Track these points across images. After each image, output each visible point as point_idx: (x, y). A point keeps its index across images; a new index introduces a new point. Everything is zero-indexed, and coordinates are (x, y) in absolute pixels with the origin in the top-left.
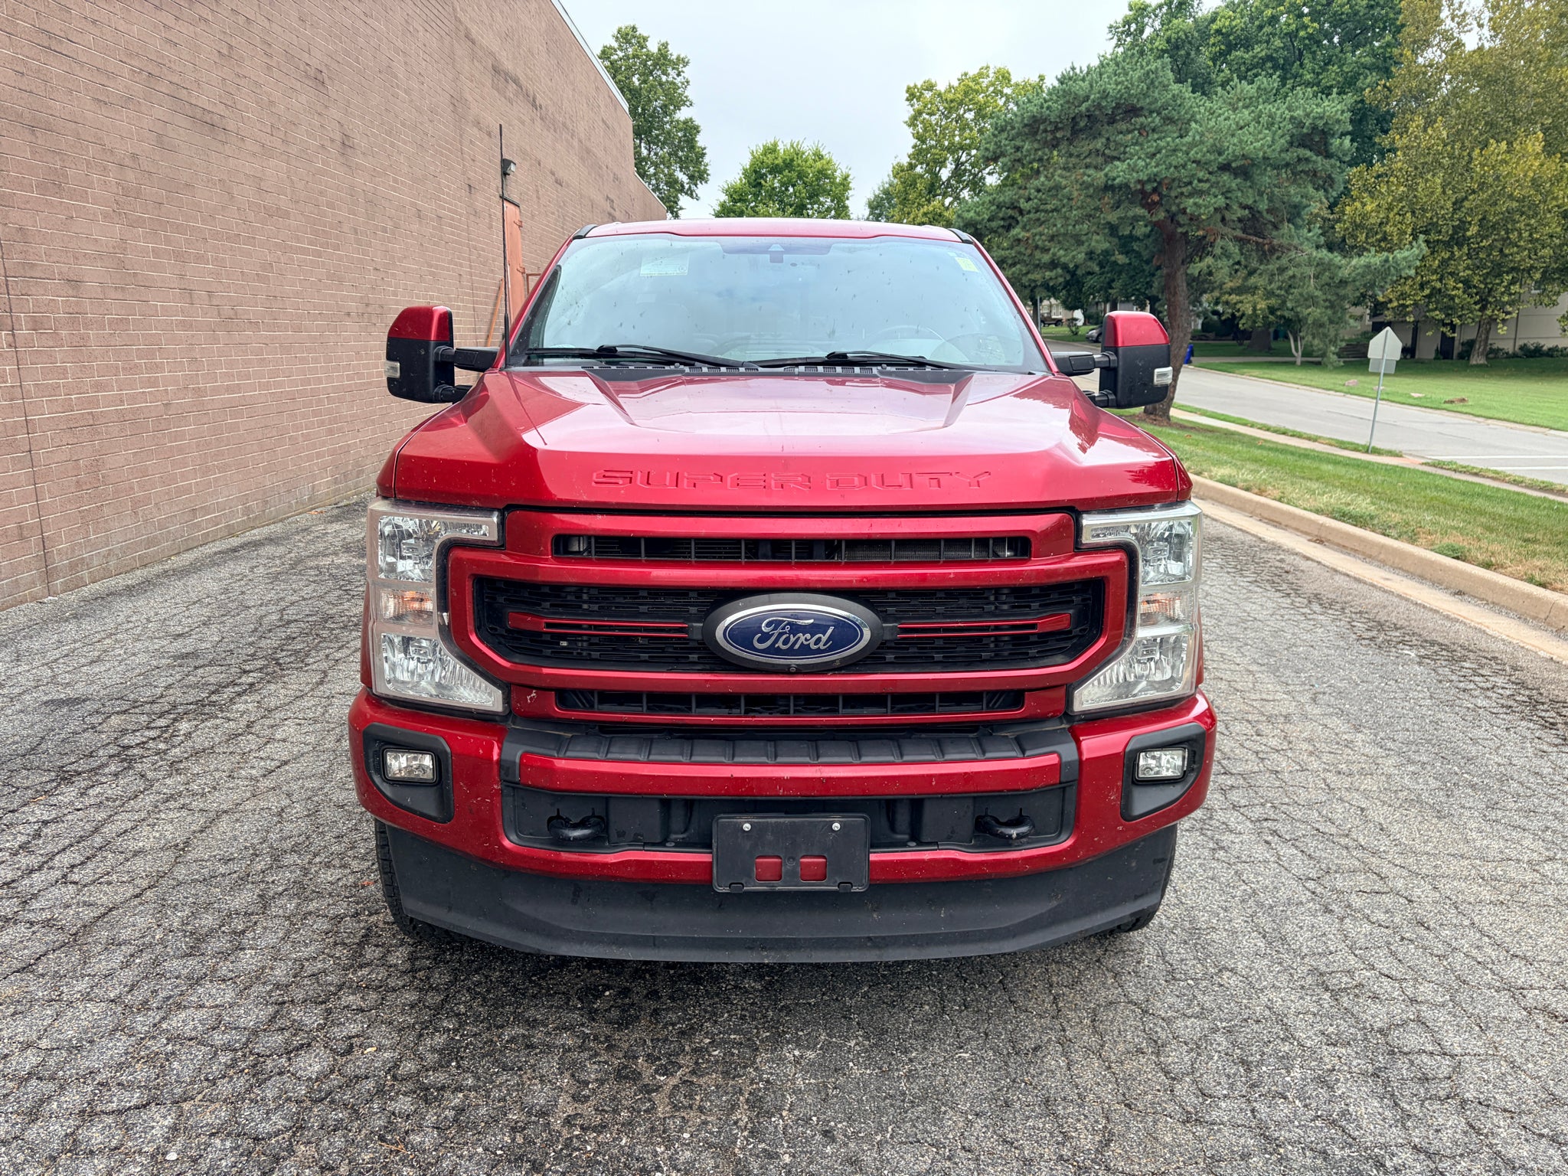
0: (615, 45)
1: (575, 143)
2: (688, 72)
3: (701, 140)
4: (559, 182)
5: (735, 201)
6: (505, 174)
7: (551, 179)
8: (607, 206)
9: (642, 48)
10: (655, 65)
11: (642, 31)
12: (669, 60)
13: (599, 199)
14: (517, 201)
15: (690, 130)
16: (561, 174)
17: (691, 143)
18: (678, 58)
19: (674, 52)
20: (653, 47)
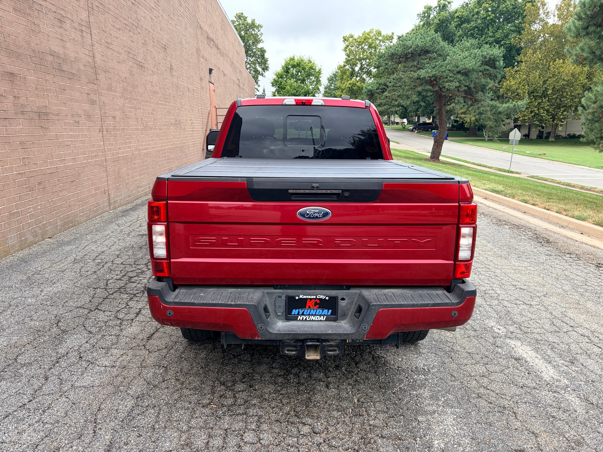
0: (235, 20)
1: (229, 60)
2: (262, 30)
3: (266, 55)
4: (224, 75)
5: (279, 78)
6: (210, 73)
7: (222, 74)
8: (237, 82)
9: (245, 21)
10: (250, 27)
11: (245, 15)
12: (255, 26)
13: (236, 79)
14: (213, 83)
15: (263, 51)
16: (225, 72)
17: (263, 56)
18: (259, 25)
19: (257, 23)
20: (249, 21)
